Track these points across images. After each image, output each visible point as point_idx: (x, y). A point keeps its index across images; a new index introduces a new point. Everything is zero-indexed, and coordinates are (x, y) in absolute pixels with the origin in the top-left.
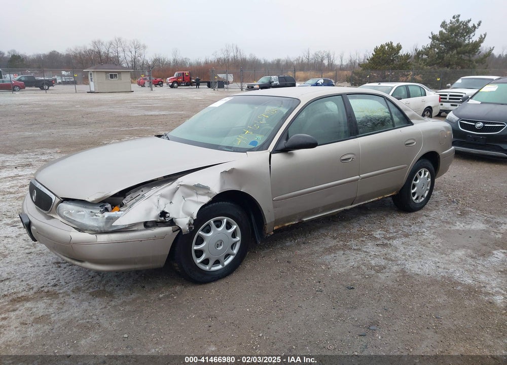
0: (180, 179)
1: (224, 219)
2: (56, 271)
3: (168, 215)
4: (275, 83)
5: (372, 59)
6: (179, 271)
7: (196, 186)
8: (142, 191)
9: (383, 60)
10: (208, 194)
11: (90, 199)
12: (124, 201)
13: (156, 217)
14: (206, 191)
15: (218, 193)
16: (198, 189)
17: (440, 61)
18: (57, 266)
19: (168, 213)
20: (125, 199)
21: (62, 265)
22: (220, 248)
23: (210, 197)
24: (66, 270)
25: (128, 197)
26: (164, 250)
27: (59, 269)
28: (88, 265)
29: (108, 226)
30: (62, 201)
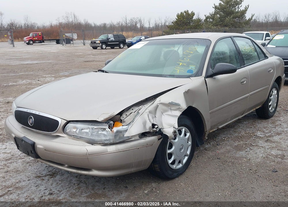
0: (158, 99)
3: (156, 126)
4: (111, 39)
5: (176, 22)
6: (159, 170)
7: (171, 104)
8: (133, 110)
9: (183, 23)
10: (179, 109)
11: (100, 120)
12: (122, 118)
13: (150, 128)
14: (178, 107)
15: (186, 108)
16: (171, 105)
17: (222, 23)
18: (39, 179)
19: (156, 125)
20: (122, 116)
22: (182, 151)
23: (181, 111)
25: (124, 115)
26: (151, 155)
28: (95, 173)
29: (118, 138)
30: (68, 122)
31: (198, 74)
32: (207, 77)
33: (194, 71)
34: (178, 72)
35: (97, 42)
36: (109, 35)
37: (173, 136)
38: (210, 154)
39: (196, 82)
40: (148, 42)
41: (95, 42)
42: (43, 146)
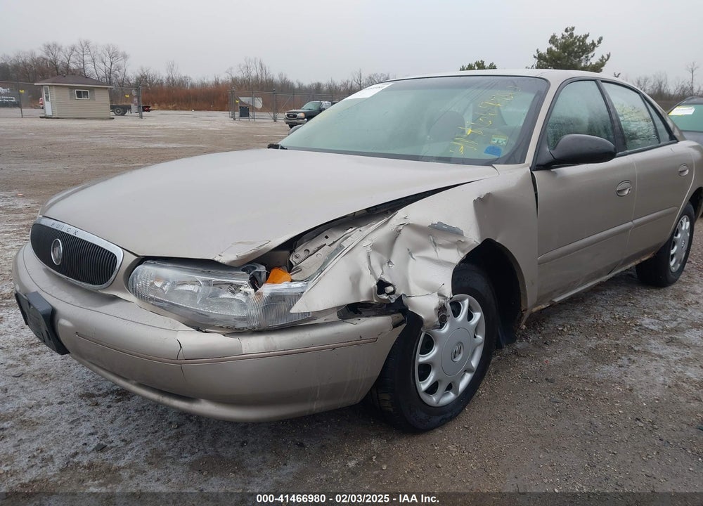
0: (401, 213)
1: (464, 299)
2: (92, 414)
3: (390, 289)
6: (391, 410)
7: (436, 228)
8: (327, 237)
10: (458, 245)
11: (224, 259)
12: (293, 259)
13: (370, 293)
14: (455, 239)
15: (480, 243)
16: (438, 233)
18: (89, 402)
19: (389, 285)
20: (294, 254)
21: (100, 400)
22: (459, 359)
23: (463, 251)
24: (113, 411)
25: (300, 252)
26: (369, 368)
27: (98, 410)
28: (205, 408)
29: (273, 316)
30: (142, 260)
31: (515, 157)
32: (537, 166)
33: (502, 149)
34: (461, 150)
35: (298, 115)
36: (323, 102)
37: (437, 319)
38: (529, 366)
39: (508, 178)
40: (391, 84)
41: (295, 116)
42: (71, 322)
